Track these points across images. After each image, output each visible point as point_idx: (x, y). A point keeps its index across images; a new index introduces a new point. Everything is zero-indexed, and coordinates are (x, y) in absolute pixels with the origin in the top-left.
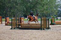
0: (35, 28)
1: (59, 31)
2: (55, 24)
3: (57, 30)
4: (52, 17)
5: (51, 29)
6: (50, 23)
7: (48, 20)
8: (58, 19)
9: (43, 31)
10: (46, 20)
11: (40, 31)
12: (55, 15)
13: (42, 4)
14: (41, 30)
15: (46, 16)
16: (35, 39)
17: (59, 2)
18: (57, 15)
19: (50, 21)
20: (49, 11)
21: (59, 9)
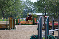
0: (1, 28)
1: (24, 31)
2: (20, 24)
3: (22, 30)
4: (18, 17)
5: (17, 29)
6: (16, 23)
7: (14, 20)
8: (23, 19)
9: (8, 31)
10: (12, 20)
11: (5, 31)
12: (20, 16)
13: (9, 5)
14: (7, 30)
15: (12, 17)
16: (1, 38)
17: (25, 3)
18: (22, 16)
19: (16, 22)
20: (15, 12)
21: (25, 9)
